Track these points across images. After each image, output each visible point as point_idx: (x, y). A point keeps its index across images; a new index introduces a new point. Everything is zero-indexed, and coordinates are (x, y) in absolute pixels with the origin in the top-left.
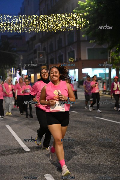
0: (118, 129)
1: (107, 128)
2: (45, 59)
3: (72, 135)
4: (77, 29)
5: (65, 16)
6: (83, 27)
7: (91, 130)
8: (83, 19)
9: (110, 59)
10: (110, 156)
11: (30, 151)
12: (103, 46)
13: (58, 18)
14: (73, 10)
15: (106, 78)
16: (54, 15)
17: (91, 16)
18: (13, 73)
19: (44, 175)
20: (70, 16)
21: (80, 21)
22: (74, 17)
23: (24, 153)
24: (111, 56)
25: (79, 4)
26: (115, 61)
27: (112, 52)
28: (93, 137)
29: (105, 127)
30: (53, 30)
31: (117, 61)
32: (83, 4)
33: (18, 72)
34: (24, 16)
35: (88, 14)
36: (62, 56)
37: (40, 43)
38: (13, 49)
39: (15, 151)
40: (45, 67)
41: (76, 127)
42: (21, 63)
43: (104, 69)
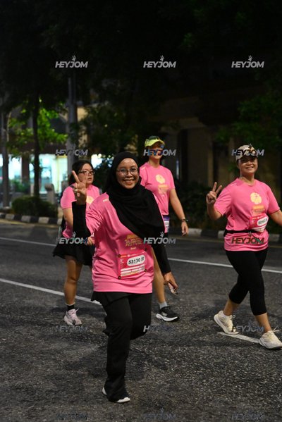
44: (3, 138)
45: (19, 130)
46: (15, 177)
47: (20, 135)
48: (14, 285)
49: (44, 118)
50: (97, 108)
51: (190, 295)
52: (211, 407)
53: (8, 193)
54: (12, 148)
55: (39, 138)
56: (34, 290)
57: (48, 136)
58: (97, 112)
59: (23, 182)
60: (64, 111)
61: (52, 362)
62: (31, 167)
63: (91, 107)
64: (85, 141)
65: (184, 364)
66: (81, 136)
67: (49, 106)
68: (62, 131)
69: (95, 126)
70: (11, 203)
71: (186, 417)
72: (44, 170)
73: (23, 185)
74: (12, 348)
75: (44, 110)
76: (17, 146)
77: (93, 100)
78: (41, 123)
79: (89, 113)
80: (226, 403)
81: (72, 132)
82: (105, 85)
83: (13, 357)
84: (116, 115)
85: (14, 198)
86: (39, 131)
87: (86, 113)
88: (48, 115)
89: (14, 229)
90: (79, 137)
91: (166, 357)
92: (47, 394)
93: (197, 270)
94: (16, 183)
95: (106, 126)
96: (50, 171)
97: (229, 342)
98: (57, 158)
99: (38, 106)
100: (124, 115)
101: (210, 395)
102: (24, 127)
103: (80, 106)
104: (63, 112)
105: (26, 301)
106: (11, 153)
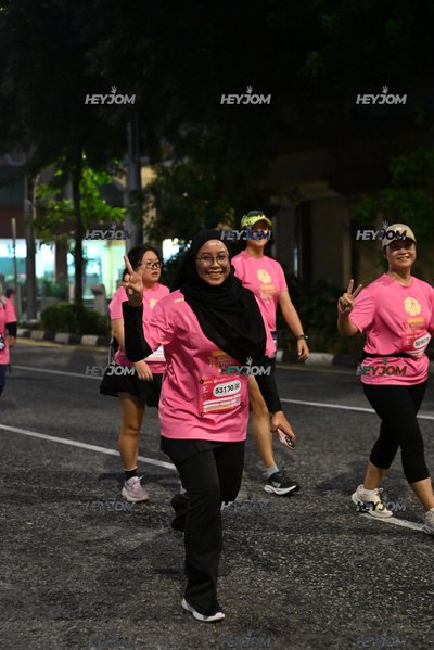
0: (48, 461)
9: (30, 207)
10: (9, 562)
26: (49, 217)
27: (39, 184)
31: (58, 215)
43: (10, 242)
44: (26, 214)
45: (52, 202)
46: (46, 273)
47: (53, 209)
48: (45, 440)
49: (89, 184)
50: (172, 168)
51: (316, 457)
52: (352, 629)
53: (34, 299)
54: (40, 228)
55: (82, 214)
56: (75, 448)
57: (96, 211)
58: (172, 174)
59: (57, 282)
60: (120, 172)
61: (103, 559)
62: (70, 258)
63: (162, 167)
64: (152, 218)
65: (309, 563)
66: (147, 210)
67: (98, 164)
68: (117, 203)
69: (169, 196)
70: (39, 314)
71: (313, 646)
72: (90, 262)
73: (58, 287)
74: (42, 536)
75: (90, 171)
76: (48, 227)
77: (165, 156)
78: (85, 191)
79: (159, 175)
80: (375, 624)
81: (134, 205)
82: (183, 133)
83: (44, 550)
84: (200, 178)
85: (44, 307)
86: (83, 204)
87: (155, 176)
88: (96, 178)
89: (45, 354)
90: (143, 212)
91: (280, 551)
92: (96, 609)
93: (327, 418)
94: (46, 283)
95: (185, 195)
96: (100, 264)
97: (378, 528)
98: (109, 245)
99: (80, 165)
100: (214, 177)
101: (349, 611)
102: (59, 198)
103: (145, 165)
104: (119, 174)
105: (63, 465)
106: (39, 238)
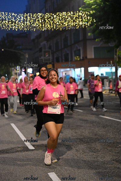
1: (112, 127)
2: (51, 58)
3: (77, 134)
4: (83, 27)
5: (70, 14)
6: (89, 25)
7: (97, 129)
8: (89, 17)
11: (34, 149)
12: (110, 45)
13: (64, 16)
14: (79, 8)
15: (112, 77)
16: (60, 13)
17: (97, 14)
18: (18, 71)
19: (48, 174)
20: (76, 14)
21: (86, 20)
22: (80, 15)
23: (28, 151)
24: (118, 55)
25: (84, 2)
28: (98, 136)
29: (110, 127)
30: (59, 28)
32: (89, 2)
33: (23, 70)
34: (29, 14)
35: (94, 12)
36: (68, 54)
37: (46, 42)
38: (18, 47)
39: (19, 149)
40: (51, 65)
41: (81, 126)
42: (26, 61)
